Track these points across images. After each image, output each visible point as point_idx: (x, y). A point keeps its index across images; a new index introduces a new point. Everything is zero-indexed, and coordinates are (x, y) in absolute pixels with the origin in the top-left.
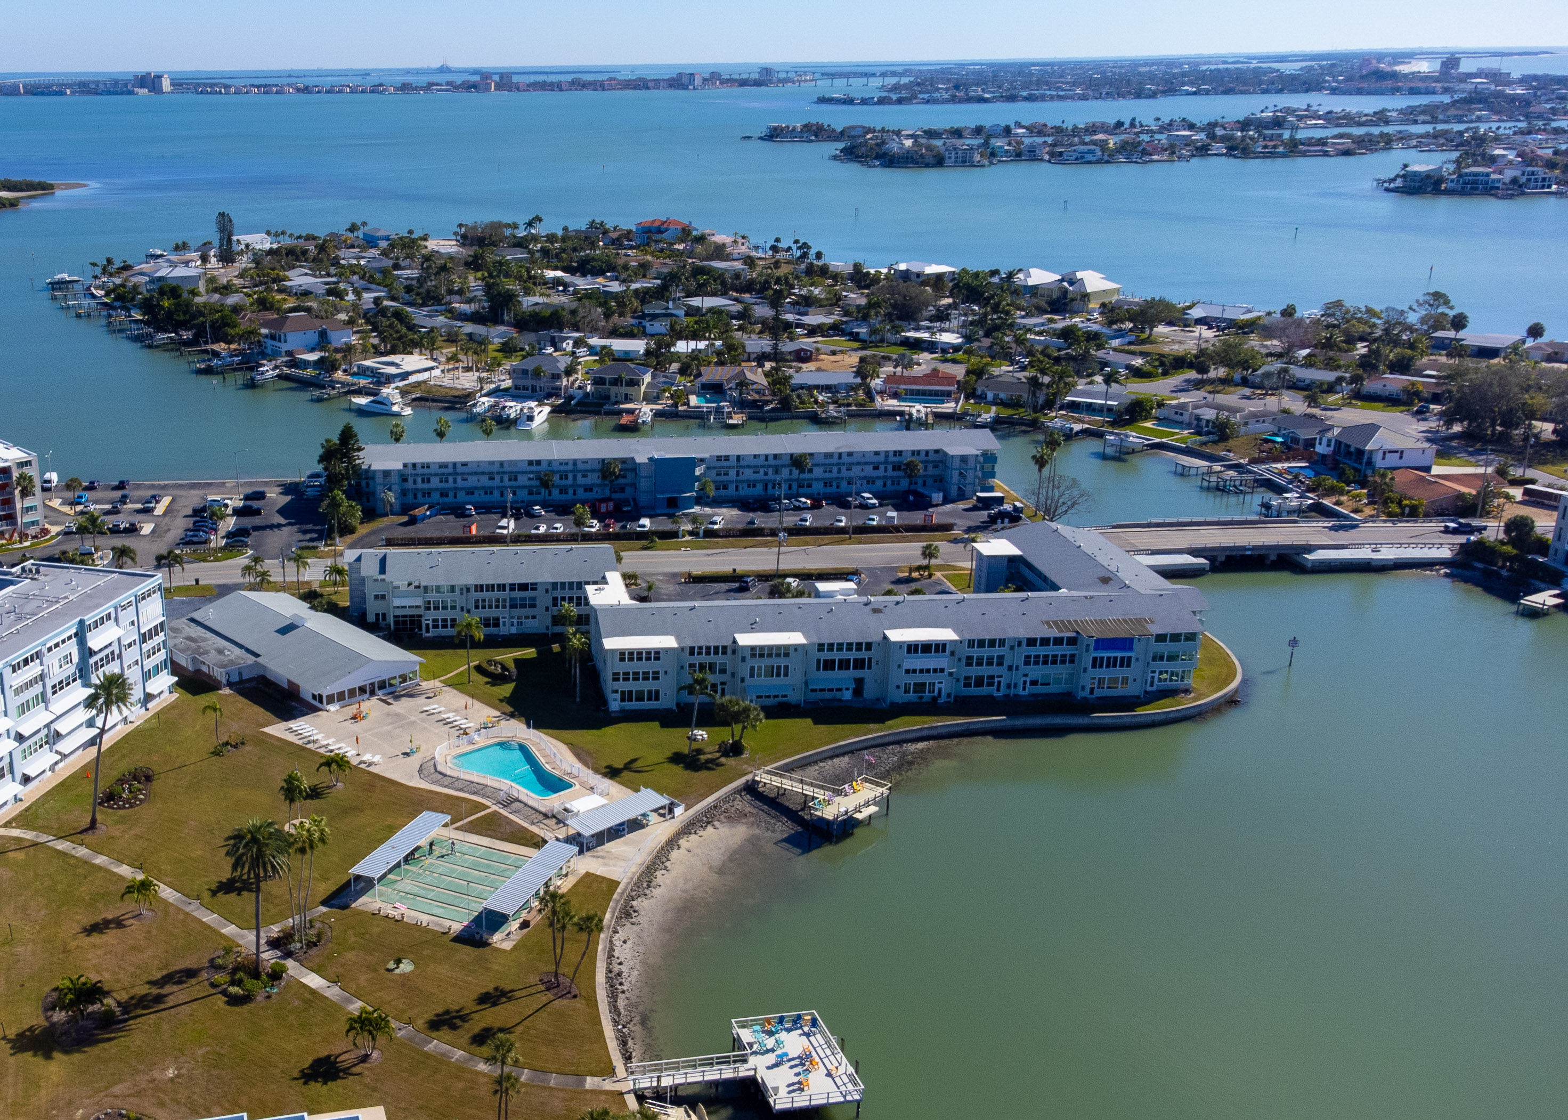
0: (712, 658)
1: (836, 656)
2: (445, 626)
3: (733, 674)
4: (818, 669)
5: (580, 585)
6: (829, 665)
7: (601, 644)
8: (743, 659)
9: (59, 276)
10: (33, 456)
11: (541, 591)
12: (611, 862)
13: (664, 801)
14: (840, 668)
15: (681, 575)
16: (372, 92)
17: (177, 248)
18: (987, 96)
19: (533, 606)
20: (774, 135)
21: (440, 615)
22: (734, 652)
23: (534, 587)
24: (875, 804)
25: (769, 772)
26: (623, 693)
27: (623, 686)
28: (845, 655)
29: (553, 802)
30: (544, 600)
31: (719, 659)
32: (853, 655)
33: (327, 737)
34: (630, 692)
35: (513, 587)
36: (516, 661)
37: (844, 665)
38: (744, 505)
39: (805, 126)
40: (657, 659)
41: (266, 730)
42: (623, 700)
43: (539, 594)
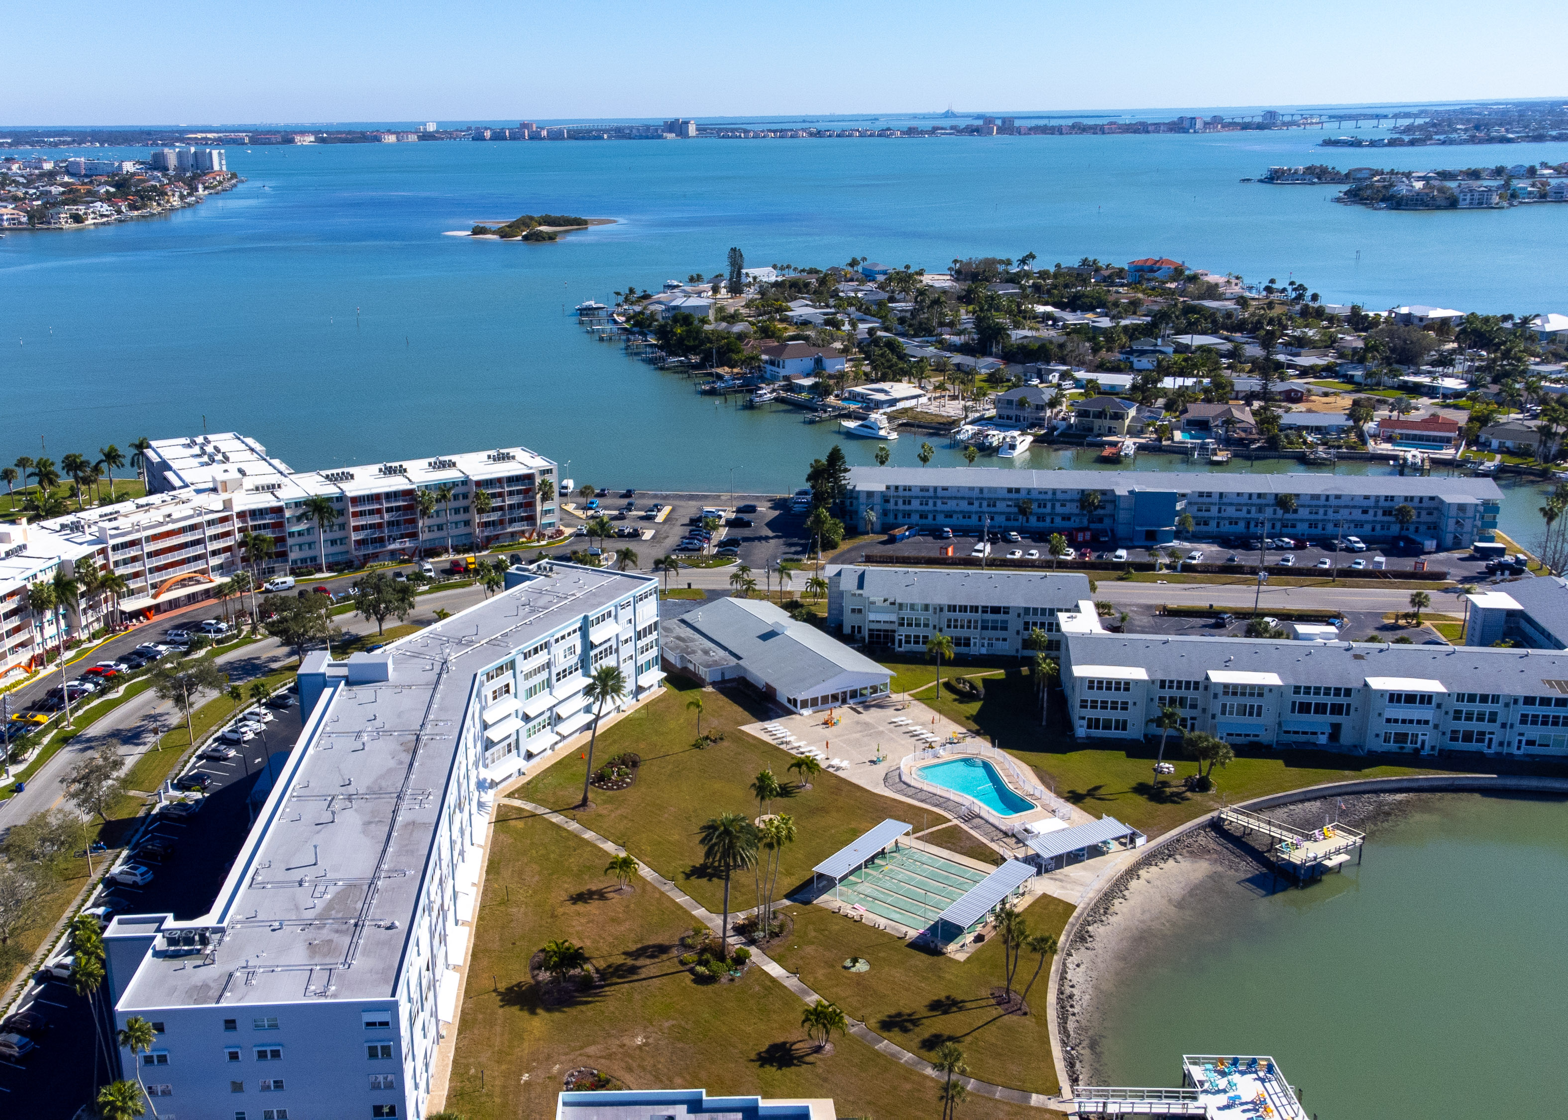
0: (1183, 693)
1: (1313, 699)
2: (917, 642)
3: (1204, 710)
4: (1293, 711)
5: (1052, 612)
6: (1304, 708)
7: (1070, 672)
8: (1215, 696)
9: (587, 303)
10: (553, 466)
11: (1012, 615)
12: (1069, 886)
13: (1125, 830)
14: (1316, 712)
15: (1156, 607)
16: (879, 136)
17: (691, 280)
18: (1510, 136)
19: (1005, 628)
20: (1274, 177)
21: (913, 631)
22: (1206, 688)
23: (1006, 610)
24: (1347, 852)
25: (1235, 811)
26: (1090, 720)
27: (1090, 713)
28: (1322, 699)
29: (1014, 821)
30: (1015, 624)
31: (1190, 694)
32: (1330, 700)
33: (799, 739)
34: (1098, 720)
35: (985, 609)
36: (985, 681)
37: (1321, 709)
38: (1225, 541)
39: (1308, 168)
40: (1127, 689)
41: (744, 728)
42: (1089, 727)
43: (1011, 617)
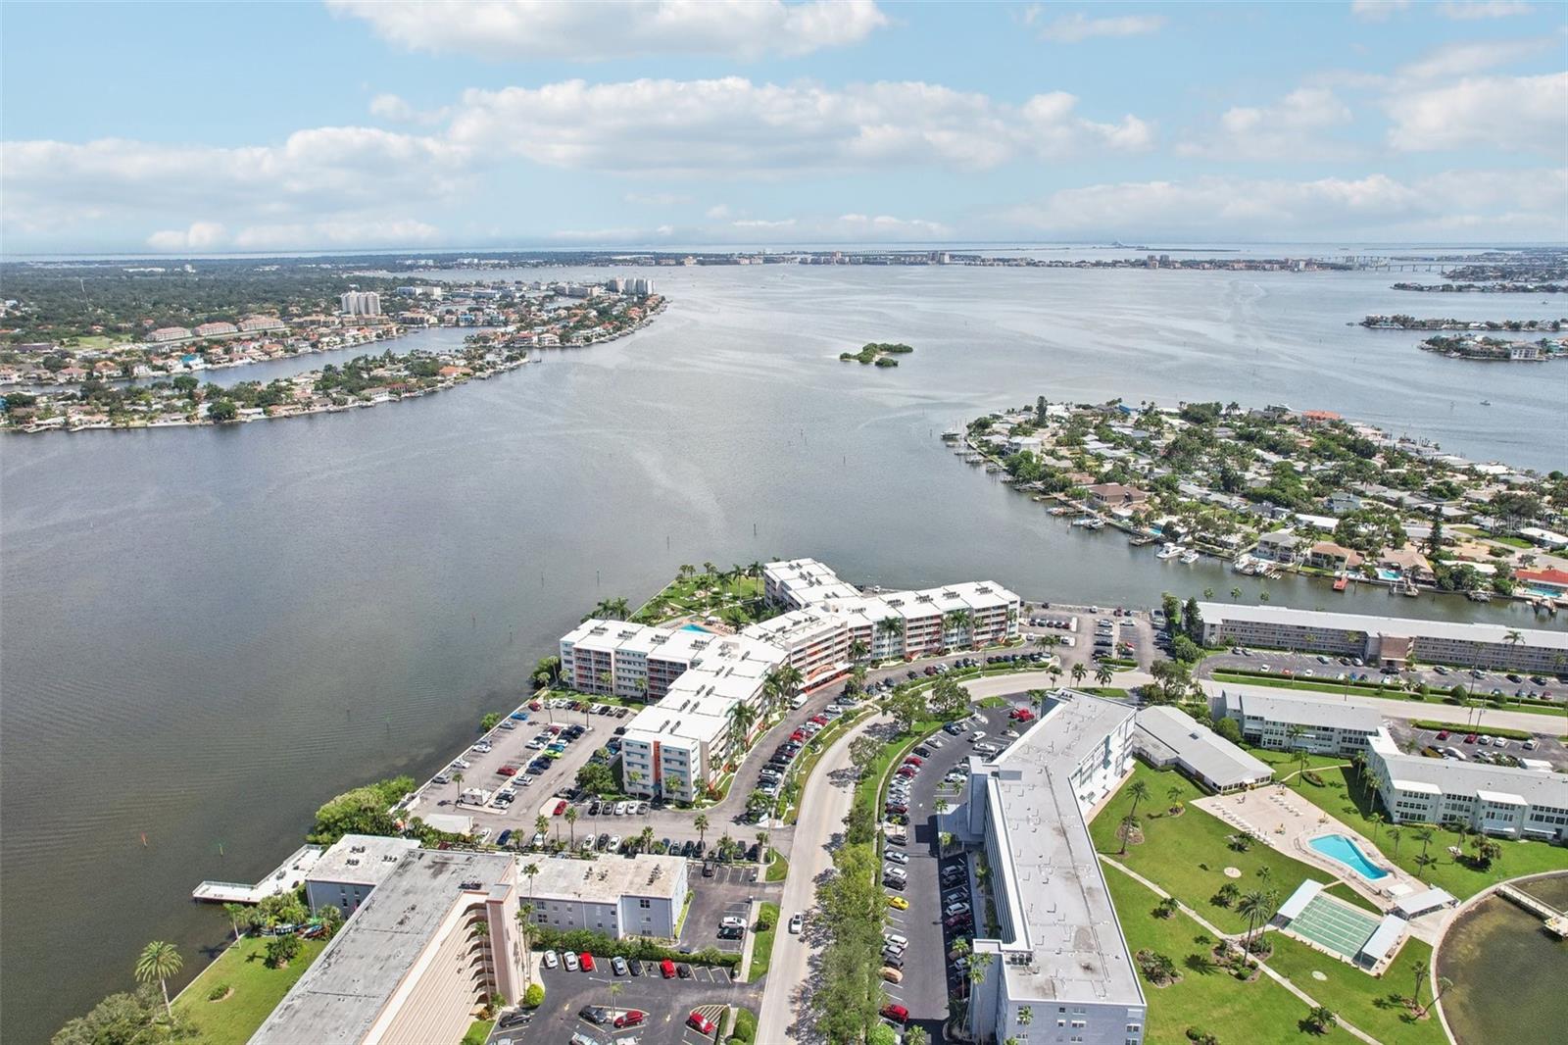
0: (1461, 802)
1: (1545, 814)
2: (1275, 744)
3: (1474, 813)
4: (1531, 819)
5: (1365, 735)
6: (1539, 818)
7: (1390, 784)
8: (1484, 807)
10: (1018, 598)
12: (1424, 931)
13: (1451, 898)
14: (1546, 821)
15: (1409, 721)
19: (1330, 740)
21: (1273, 737)
22: (1476, 801)
23: (1332, 730)
25: (1506, 885)
26: (1402, 813)
27: (1402, 809)
28: (1551, 814)
29: (1379, 883)
30: (1336, 737)
31: (1466, 803)
32: (1557, 815)
33: (1234, 813)
34: (1407, 814)
35: (1319, 728)
37: (1549, 820)
40: (1427, 798)
41: (1191, 802)
42: (1401, 817)
43: (1335, 734)
